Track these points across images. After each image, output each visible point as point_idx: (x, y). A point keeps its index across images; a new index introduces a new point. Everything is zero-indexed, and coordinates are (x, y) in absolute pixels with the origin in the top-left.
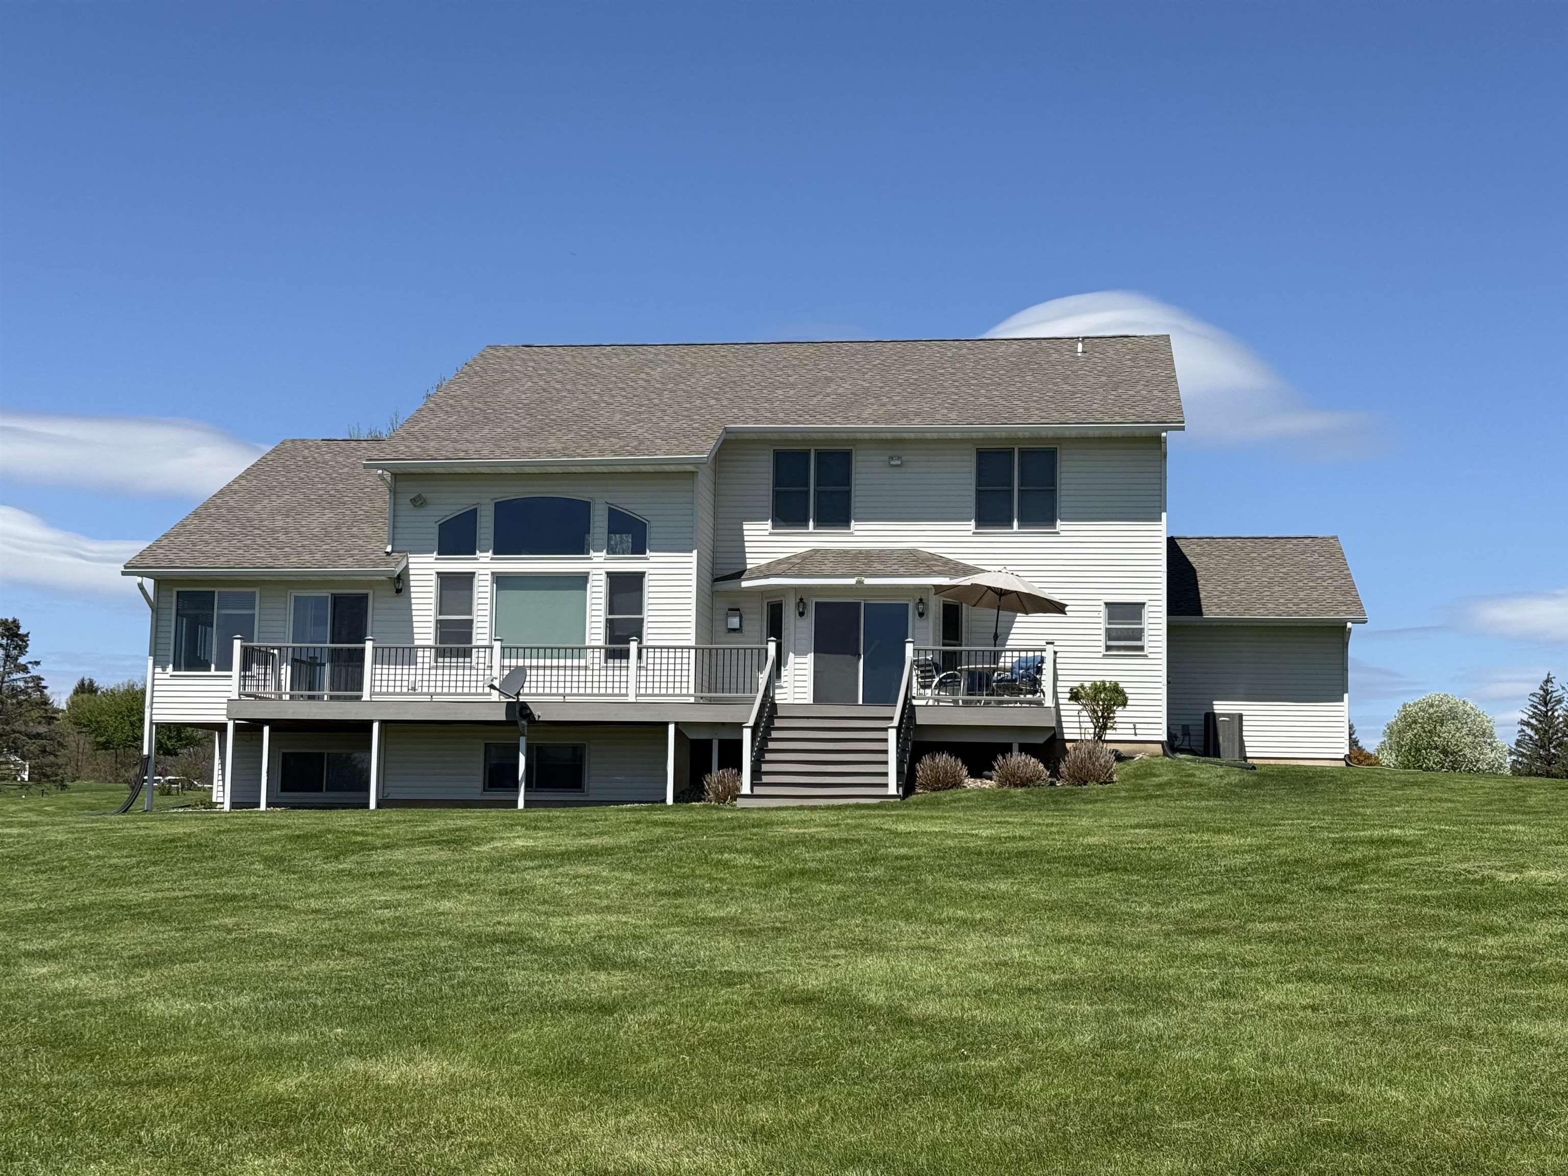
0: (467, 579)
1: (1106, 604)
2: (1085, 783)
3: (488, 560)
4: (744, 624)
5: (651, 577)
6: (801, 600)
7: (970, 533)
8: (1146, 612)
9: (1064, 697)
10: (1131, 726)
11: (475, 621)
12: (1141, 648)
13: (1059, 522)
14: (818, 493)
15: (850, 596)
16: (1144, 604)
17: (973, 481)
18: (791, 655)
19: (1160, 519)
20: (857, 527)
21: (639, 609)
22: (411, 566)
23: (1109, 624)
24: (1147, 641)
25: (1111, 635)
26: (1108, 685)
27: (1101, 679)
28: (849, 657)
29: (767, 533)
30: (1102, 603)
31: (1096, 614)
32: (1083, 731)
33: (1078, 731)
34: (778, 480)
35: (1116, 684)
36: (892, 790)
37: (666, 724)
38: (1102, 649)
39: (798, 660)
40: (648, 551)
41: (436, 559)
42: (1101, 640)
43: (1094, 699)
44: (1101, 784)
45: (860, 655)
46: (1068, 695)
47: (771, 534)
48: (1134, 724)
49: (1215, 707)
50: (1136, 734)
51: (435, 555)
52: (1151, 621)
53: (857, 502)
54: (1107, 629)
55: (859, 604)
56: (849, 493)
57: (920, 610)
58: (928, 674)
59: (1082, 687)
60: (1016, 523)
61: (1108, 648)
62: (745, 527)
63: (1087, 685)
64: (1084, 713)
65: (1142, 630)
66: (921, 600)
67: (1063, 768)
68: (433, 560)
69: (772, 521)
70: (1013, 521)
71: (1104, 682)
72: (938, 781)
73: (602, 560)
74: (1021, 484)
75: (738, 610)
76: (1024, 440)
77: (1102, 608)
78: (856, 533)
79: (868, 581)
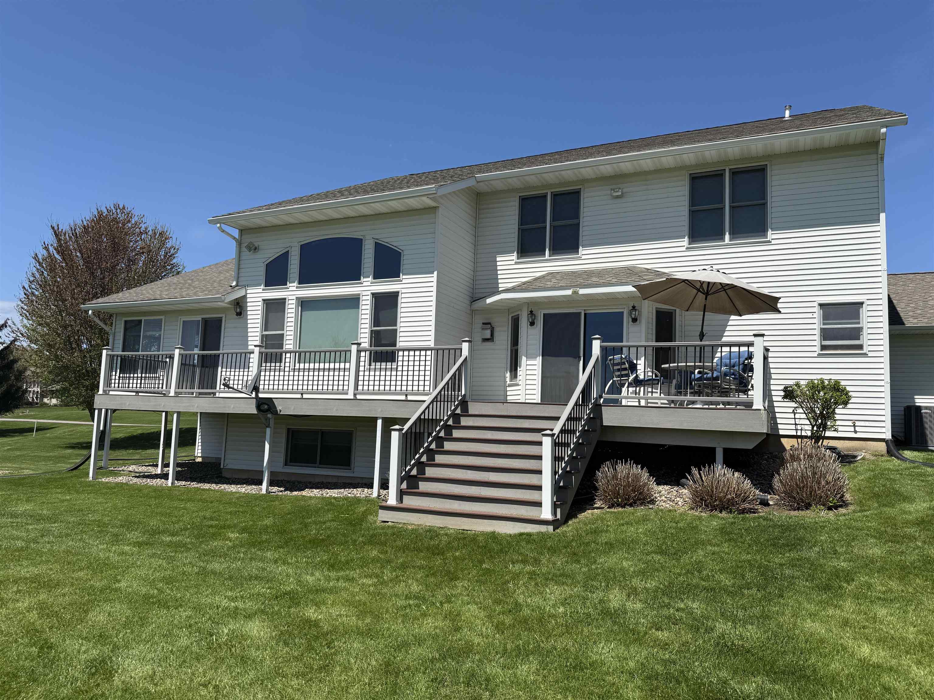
0: (281, 303)
1: (821, 305)
2: (808, 506)
3: (294, 289)
4: (496, 334)
5: (403, 295)
6: (531, 312)
7: (684, 249)
8: (864, 312)
9: (777, 395)
10: (850, 423)
11: (285, 335)
12: (860, 347)
13: (770, 232)
14: (554, 229)
15: (573, 307)
16: (862, 303)
17: (687, 203)
18: (524, 358)
19: (878, 220)
20: (584, 252)
21: (394, 322)
22: (248, 296)
23: (824, 324)
24: (866, 339)
25: (826, 334)
26: (826, 382)
27: (819, 377)
28: (571, 359)
29: (513, 262)
30: (815, 304)
31: (810, 315)
32: (799, 427)
33: (793, 427)
34: (522, 221)
35: (837, 382)
36: (546, 513)
37: (376, 419)
38: (817, 349)
39: (529, 362)
40: (401, 275)
41: (263, 290)
42: (816, 341)
43: (812, 398)
44: (830, 509)
45: (580, 357)
46: (782, 393)
47: (516, 263)
48: (854, 422)
49: (917, 401)
50: (856, 432)
51: (262, 287)
52: (870, 319)
53: (584, 232)
54: (822, 330)
55: (579, 314)
56: (578, 224)
57: (633, 316)
58: (623, 373)
59: (798, 385)
60: (727, 237)
61: (823, 348)
62: (498, 259)
63: (802, 383)
64: (800, 410)
65: (860, 330)
66: (634, 307)
67: (776, 483)
68: (261, 291)
69: (518, 253)
70: (725, 234)
71: (822, 381)
72: (617, 494)
73: (369, 284)
74: (732, 200)
75: (489, 324)
76: (736, 161)
77: (817, 309)
78: (584, 257)
79: (582, 291)
